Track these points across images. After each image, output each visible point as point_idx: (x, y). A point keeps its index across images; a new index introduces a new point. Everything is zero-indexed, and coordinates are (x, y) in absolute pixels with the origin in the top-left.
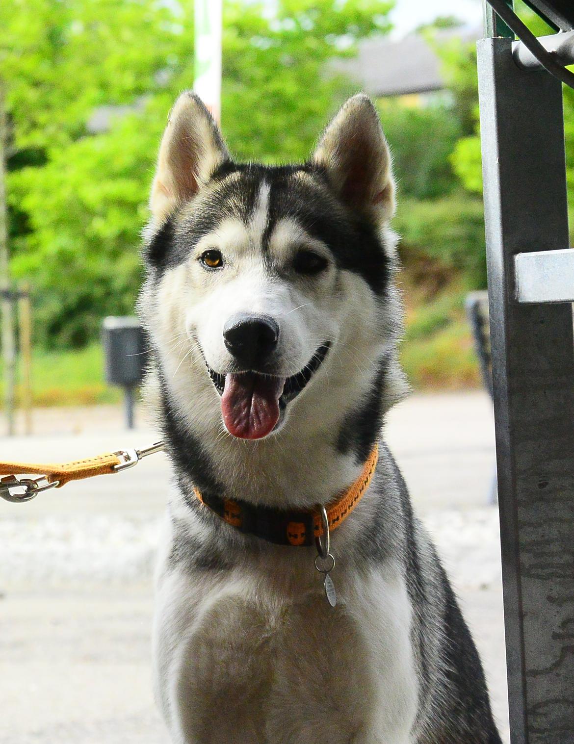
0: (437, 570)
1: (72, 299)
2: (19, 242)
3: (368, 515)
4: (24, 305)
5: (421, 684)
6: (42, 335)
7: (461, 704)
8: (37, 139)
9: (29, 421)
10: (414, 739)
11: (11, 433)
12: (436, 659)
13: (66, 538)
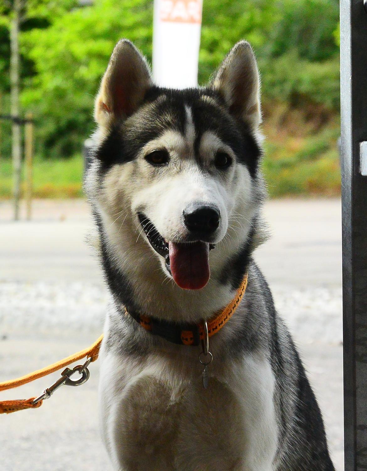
0: (293, 352)
1: (63, 123)
2: (27, 81)
3: (239, 323)
4: (29, 128)
5: (280, 431)
6: (41, 147)
7: (308, 444)
8: (42, 12)
9: (29, 208)
10: (275, 468)
11: (16, 218)
12: (291, 413)
13: (51, 297)
